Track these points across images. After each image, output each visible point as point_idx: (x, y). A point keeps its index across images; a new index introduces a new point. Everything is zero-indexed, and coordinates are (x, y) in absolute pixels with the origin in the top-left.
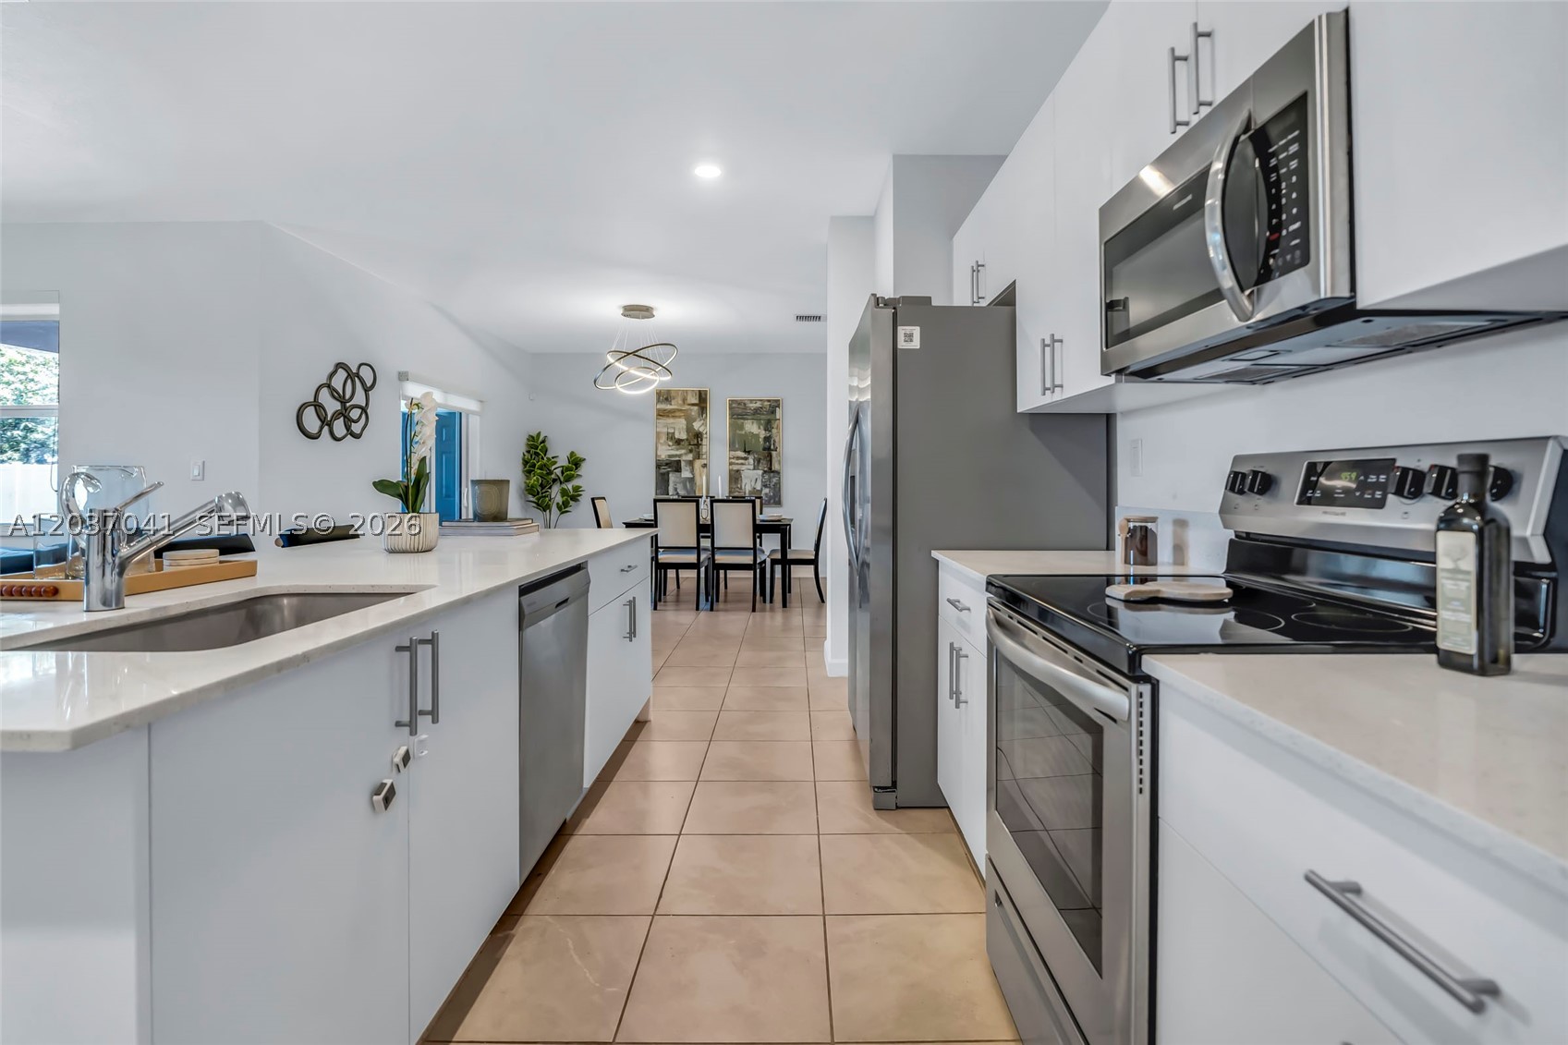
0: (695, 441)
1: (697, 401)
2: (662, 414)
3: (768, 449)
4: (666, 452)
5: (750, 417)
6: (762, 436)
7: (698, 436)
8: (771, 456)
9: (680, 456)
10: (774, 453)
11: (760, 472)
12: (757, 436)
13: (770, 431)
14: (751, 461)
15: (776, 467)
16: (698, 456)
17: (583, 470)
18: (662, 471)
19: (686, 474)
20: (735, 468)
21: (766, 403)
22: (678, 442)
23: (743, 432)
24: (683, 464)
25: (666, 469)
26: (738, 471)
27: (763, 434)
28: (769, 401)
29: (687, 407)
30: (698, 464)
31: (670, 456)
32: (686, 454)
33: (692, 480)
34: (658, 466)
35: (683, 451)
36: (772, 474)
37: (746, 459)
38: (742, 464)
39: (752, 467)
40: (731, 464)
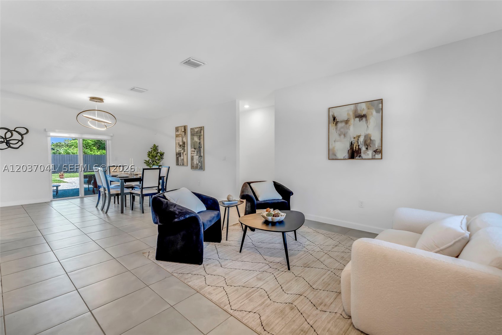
0: (183, 146)
1: (184, 131)
2: (177, 136)
3: (200, 147)
4: (179, 149)
5: (195, 135)
6: (198, 142)
7: (184, 143)
8: (200, 150)
9: (180, 151)
10: (201, 149)
11: (198, 156)
12: (197, 142)
13: (200, 140)
14: (196, 152)
15: (202, 154)
16: (184, 151)
17: (165, 156)
18: (177, 156)
19: (182, 158)
20: (192, 155)
21: (199, 129)
22: (180, 146)
23: (194, 141)
24: (181, 154)
25: (179, 155)
26: (193, 156)
27: (198, 141)
28: (200, 128)
29: (182, 133)
30: (185, 153)
31: (179, 151)
32: (182, 150)
33: (183, 159)
34: (176, 155)
35: (181, 149)
36: (201, 157)
37: (194, 151)
38: (194, 153)
39: (196, 155)
40: (191, 153)
